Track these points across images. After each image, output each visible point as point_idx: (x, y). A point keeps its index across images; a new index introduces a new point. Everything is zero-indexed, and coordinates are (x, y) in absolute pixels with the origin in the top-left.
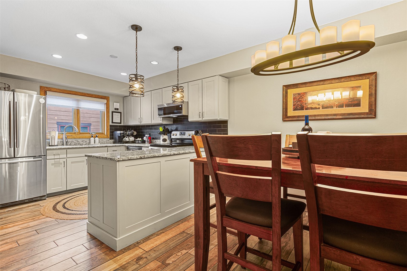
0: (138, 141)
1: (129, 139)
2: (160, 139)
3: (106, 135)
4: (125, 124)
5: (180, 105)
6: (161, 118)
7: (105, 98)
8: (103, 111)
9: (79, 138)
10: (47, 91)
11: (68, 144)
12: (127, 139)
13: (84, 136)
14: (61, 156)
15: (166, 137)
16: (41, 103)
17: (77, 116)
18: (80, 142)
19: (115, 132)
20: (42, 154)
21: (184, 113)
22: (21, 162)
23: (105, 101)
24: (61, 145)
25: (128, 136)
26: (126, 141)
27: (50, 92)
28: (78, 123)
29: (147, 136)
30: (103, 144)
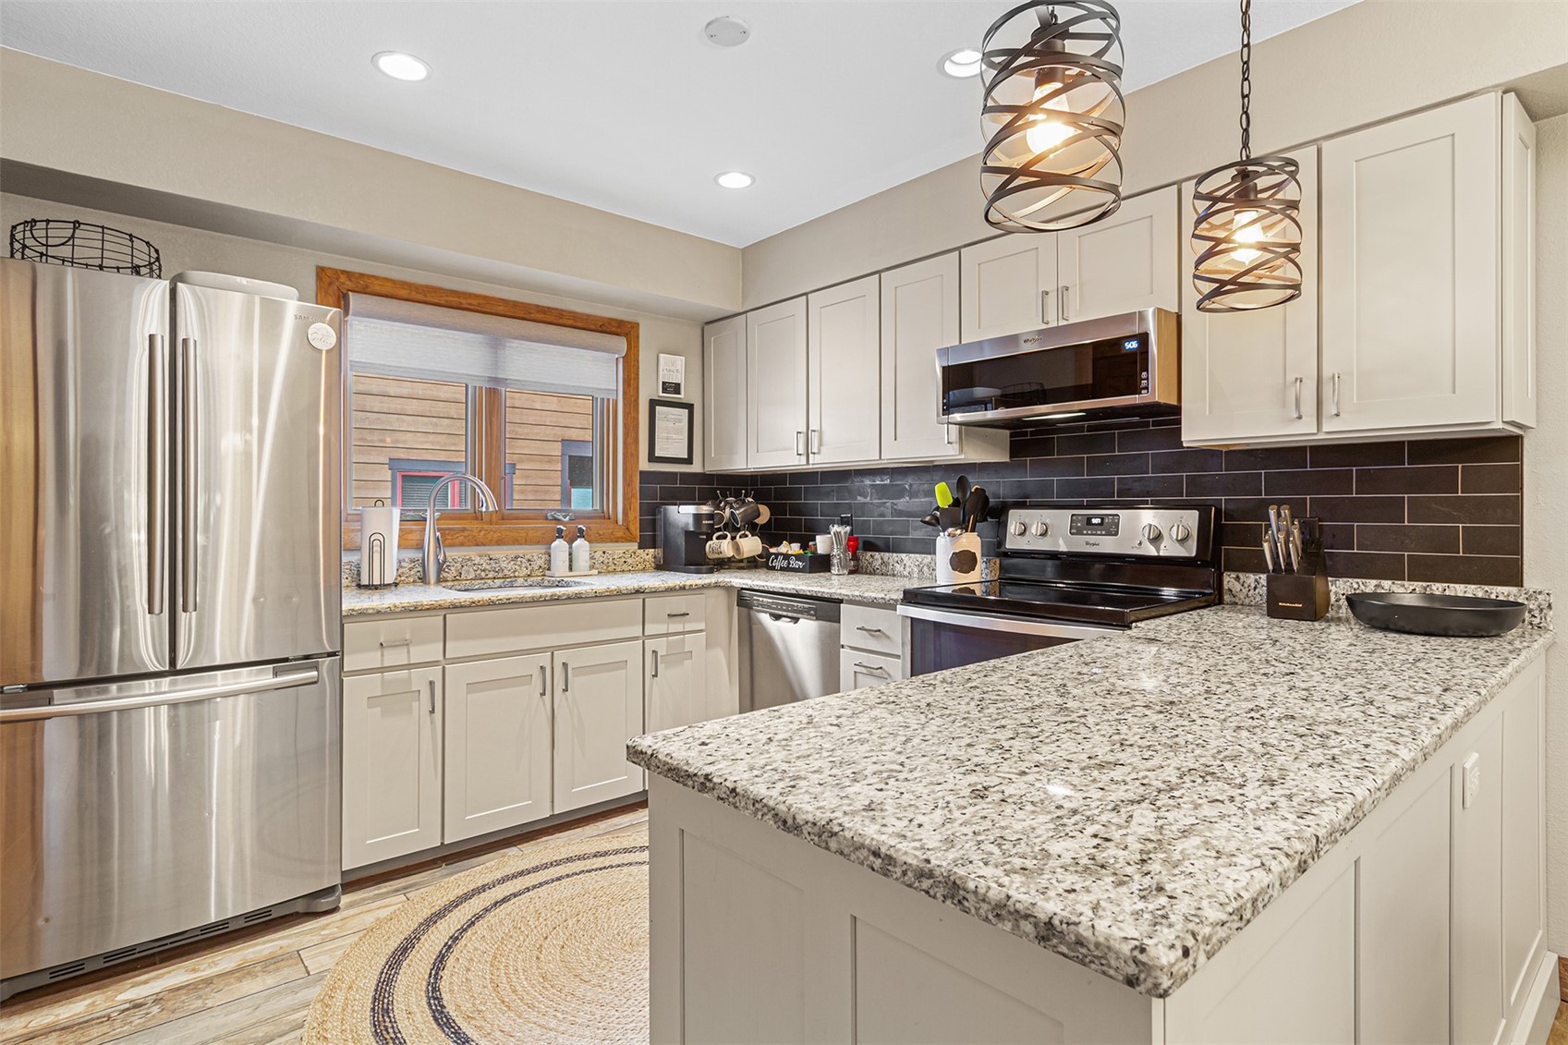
0: (786, 557)
1: (737, 548)
2: (935, 554)
3: (620, 522)
4: (710, 468)
5: (1130, 338)
6: (954, 429)
7: (619, 330)
8: (606, 397)
9: (500, 542)
10: (350, 293)
11: (445, 575)
12: (725, 547)
13: (523, 529)
14: (418, 654)
15: (971, 542)
16: (320, 351)
17: (490, 423)
18: (503, 565)
19: (665, 509)
20: (324, 647)
21: (1156, 390)
22: (225, 695)
23: (621, 343)
24: (414, 582)
25: (732, 528)
26: (716, 556)
27: (364, 296)
28: (493, 463)
29: (837, 534)
30: (609, 572)
